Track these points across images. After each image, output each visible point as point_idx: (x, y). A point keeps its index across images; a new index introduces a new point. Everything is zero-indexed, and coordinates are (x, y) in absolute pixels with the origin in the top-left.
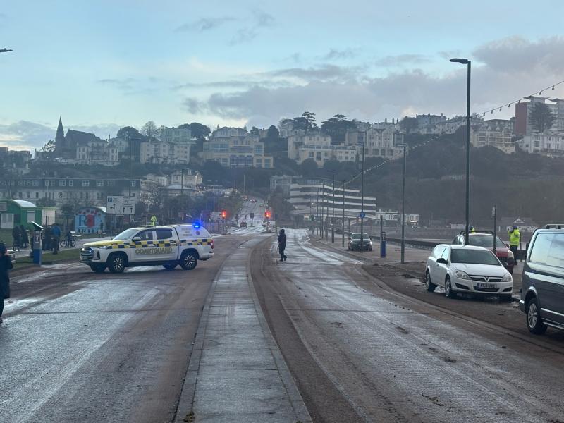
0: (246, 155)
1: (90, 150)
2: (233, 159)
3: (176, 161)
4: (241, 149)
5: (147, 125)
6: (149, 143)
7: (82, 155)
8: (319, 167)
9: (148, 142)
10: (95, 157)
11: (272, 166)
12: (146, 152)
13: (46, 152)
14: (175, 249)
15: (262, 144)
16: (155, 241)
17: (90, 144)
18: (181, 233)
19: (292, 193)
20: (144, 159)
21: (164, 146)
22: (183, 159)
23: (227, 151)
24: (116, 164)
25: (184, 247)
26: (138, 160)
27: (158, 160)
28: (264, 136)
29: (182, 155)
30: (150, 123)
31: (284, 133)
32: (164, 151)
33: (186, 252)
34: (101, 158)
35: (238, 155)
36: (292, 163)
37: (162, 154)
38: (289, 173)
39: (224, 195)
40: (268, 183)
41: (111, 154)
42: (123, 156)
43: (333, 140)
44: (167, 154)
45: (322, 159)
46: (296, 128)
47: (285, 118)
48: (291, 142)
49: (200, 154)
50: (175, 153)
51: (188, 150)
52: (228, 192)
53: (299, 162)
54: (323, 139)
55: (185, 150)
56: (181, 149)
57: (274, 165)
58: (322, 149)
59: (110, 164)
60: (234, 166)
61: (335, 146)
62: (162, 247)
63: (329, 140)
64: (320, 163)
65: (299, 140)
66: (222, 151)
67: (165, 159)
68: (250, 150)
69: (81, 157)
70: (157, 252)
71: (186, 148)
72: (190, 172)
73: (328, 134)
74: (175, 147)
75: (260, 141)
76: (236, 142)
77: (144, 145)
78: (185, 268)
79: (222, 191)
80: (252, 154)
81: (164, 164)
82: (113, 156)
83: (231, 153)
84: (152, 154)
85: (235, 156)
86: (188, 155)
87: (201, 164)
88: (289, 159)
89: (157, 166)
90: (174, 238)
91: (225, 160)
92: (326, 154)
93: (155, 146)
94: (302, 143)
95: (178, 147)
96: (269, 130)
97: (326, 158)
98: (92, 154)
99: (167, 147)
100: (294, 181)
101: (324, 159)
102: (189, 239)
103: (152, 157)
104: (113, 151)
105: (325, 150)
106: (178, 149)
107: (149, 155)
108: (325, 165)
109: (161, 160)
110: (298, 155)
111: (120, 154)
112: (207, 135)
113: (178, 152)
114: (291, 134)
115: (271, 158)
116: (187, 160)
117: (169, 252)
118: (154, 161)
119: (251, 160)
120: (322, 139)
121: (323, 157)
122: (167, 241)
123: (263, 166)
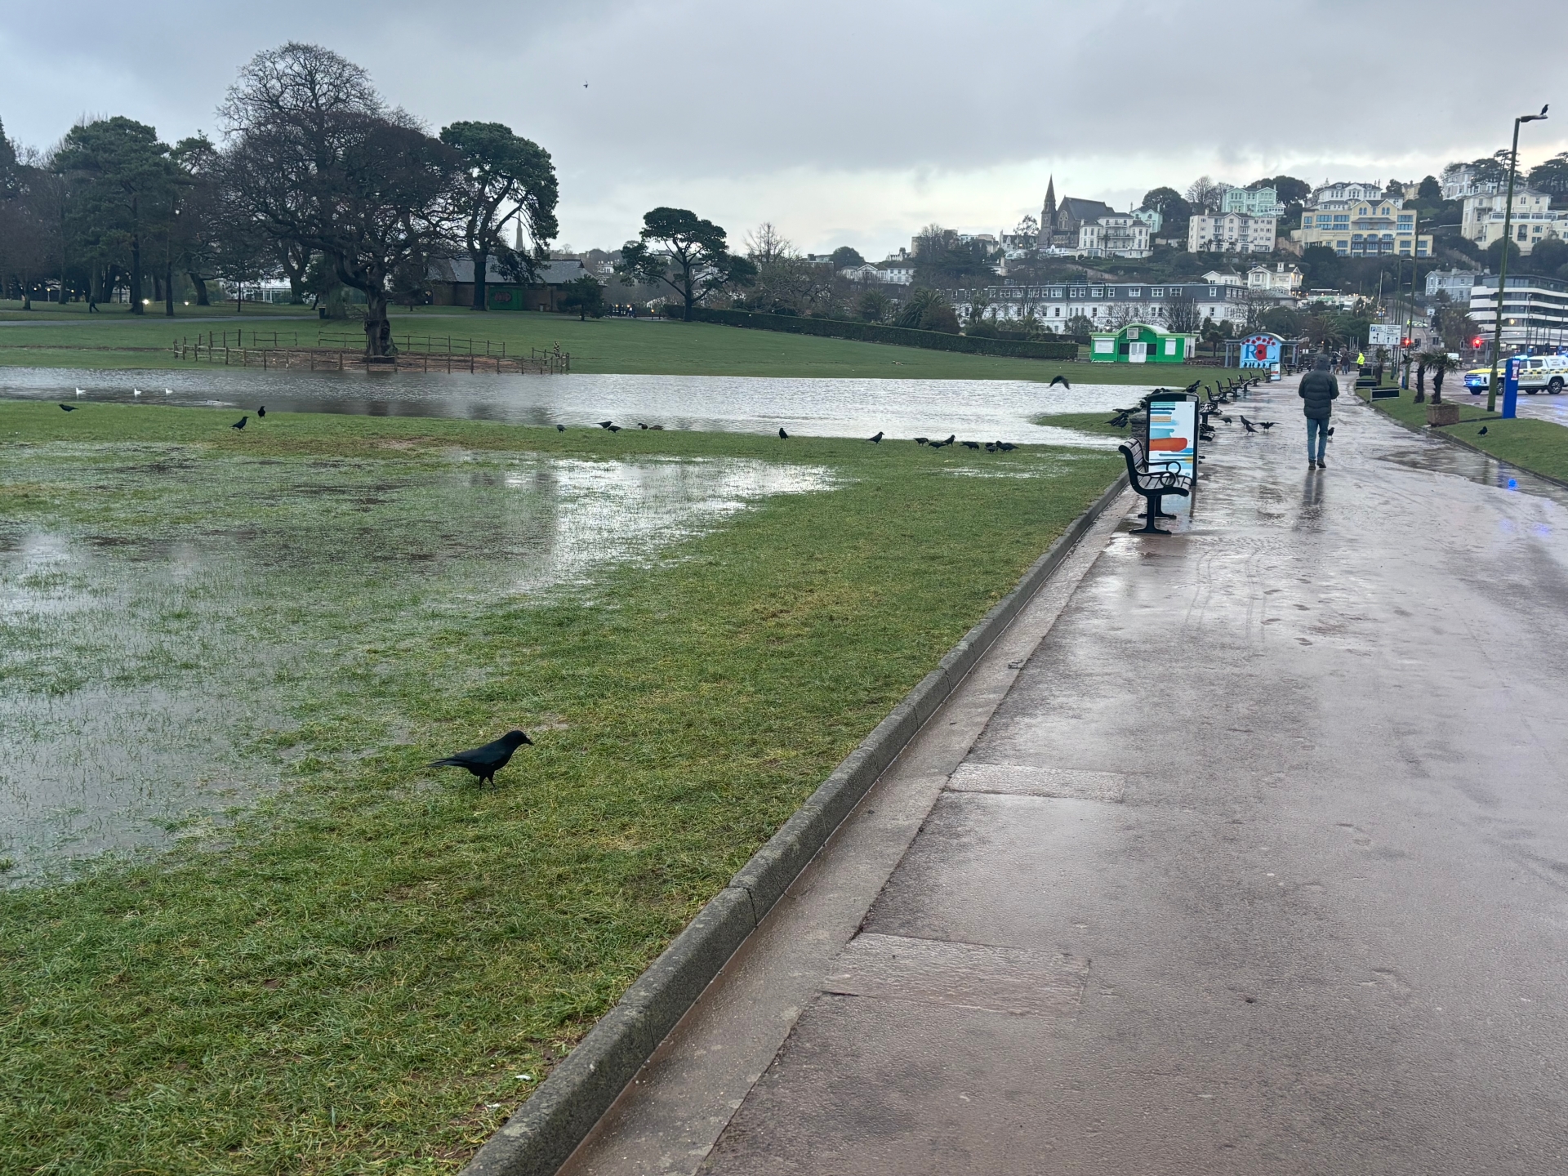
0: (1381, 233)
1: (1103, 232)
2: (1357, 242)
3: (1251, 248)
4: (1373, 223)
5: (1197, 185)
6: (1205, 217)
7: (1087, 240)
8: (1522, 254)
9: (1203, 214)
10: (1111, 244)
11: (1429, 251)
12: (1199, 232)
13: (1019, 236)
14: (1544, 376)
15: (1413, 213)
16: (1530, 369)
17: (1103, 221)
18: (1550, 363)
19: (1474, 304)
20: (1193, 246)
21: (1231, 221)
22: (1262, 243)
23: (1345, 227)
24: (1145, 254)
25: (1553, 375)
26: (1183, 246)
27: (1219, 246)
28: (1411, 195)
29: (1262, 237)
30: (1204, 179)
31: (1452, 191)
32: (1231, 229)
33: (1554, 379)
34: (1120, 244)
35: (1365, 233)
36: (1469, 247)
37: (1226, 237)
38: (1462, 266)
39: (1343, 306)
40: (1422, 284)
41: (1138, 237)
42: (1159, 241)
43: (1552, 201)
44: (1235, 235)
45: (1529, 239)
46: (1479, 180)
47: (1456, 161)
48: (1469, 208)
49: (1296, 234)
50: (1250, 232)
51: (1273, 227)
52: (1349, 301)
53: (1484, 245)
54: (1534, 199)
55: (1269, 226)
56: (1260, 225)
57: (1434, 250)
58: (1531, 220)
59: (1135, 255)
60: (1358, 256)
61: (1557, 213)
62: (1535, 375)
63: (1546, 201)
64: (1526, 247)
65: (1485, 205)
66: (1336, 227)
67: (1231, 243)
68: (1389, 223)
69: (1088, 244)
70: (1531, 379)
71: (1270, 222)
72: (1281, 267)
73: (1543, 190)
74: (1251, 223)
75: (1406, 206)
76: (1363, 211)
77: (1195, 221)
78: (1551, 393)
79: (1338, 299)
80: (1393, 233)
81: (1230, 253)
82: (1140, 241)
83: (1352, 231)
84: (1209, 234)
85: (1361, 236)
86: (1273, 235)
87: (1297, 252)
88: (1464, 239)
89: (1218, 256)
90: (1544, 367)
91: (1342, 243)
92: (1537, 229)
93: (1216, 221)
94: (1490, 209)
95: (1256, 222)
96: (1421, 184)
97: (1537, 235)
98: (1106, 238)
99: (1237, 223)
100: (1478, 282)
101: (1534, 239)
102: (1557, 369)
103: (1210, 241)
104: (1140, 232)
105: (1536, 221)
106: (1256, 226)
107: (1203, 237)
108: (1534, 248)
109: (1225, 246)
110: (1481, 231)
111: (1153, 237)
112: (1304, 197)
113: (1256, 230)
114: (1467, 192)
115: (1429, 239)
116: (1271, 245)
117: (1541, 379)
118: (1213, 248)
119: (1390, 244)
120: (1531, 200)
121: (1530, 233)
122: (1539, 369)
123: (1413, 254)
